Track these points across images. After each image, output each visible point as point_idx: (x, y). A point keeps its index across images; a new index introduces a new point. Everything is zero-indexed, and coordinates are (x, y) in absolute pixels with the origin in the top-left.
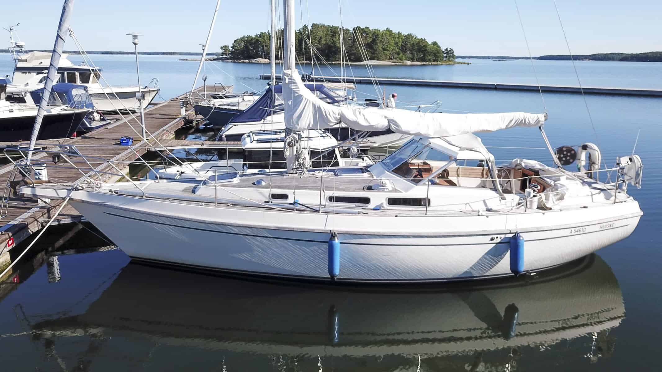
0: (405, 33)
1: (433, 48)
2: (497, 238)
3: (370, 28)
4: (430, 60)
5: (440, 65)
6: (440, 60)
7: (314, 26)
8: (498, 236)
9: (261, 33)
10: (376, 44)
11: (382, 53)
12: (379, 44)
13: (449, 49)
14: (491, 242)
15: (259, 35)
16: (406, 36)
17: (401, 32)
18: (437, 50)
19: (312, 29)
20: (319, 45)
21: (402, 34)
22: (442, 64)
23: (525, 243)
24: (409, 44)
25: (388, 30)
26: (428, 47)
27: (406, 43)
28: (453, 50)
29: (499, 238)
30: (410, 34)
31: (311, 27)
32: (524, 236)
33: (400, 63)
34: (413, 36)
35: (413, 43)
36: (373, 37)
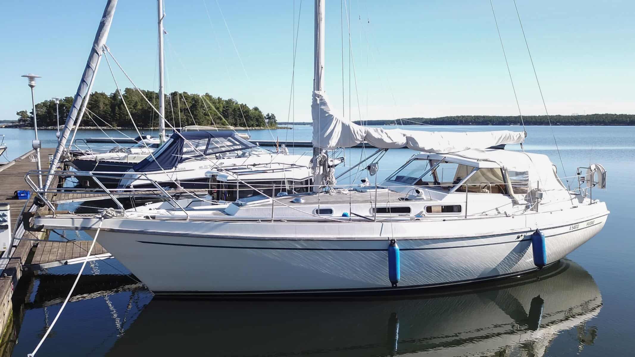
0: (225, 98)
1: (255, 113)
2: (522, 236)
3: (188, 93)
4: (253, 126)
5: (263, 129)
6: (262, 125)
7: (128, 90)
8: (523, 234)
9: (66, 97)
10: (196, 109)
11: (204, 118)
12: (199, 110)
13: (270, 115)
14: (517, 240)
15: (64, 99)
16: (226, 101)
17: (221, 98)
18: (259, 116)
19: (125, 94)
20: (134, 111)
21: (223, 99)
22: (265, 129)
23: (546, 239)
24: (230, 109)
25: (207, 95)
26: (250, 112)
27: (228, 108)
28: (275, 115)
29: (523, 236)
30: (231, 99)
31: (125, 91)
32: (544, 233)
33: (223, 128)
34: (234, 101)
35: (235, 109)
36: (192, 102)
